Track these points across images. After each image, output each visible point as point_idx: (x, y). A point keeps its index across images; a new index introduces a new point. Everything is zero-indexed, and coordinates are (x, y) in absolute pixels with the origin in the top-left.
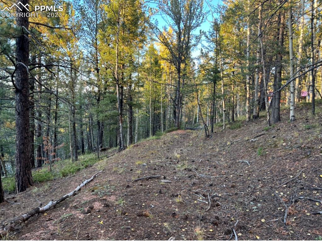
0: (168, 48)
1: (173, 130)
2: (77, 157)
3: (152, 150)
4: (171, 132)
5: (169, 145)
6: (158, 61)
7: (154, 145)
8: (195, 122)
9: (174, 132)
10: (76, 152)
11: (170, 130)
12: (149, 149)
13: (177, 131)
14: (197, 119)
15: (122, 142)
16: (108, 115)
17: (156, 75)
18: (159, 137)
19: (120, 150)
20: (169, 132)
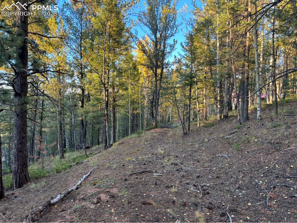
0: (147, 55)
1: (151, 129)
2: (63, 155)
3: (137, 147)
4: (149, 130)
5: (151, 142)
6: (137, 66)
7: (138, 143)
8: (169, 121)
9: (153, 131)
10: (63, 150)
11: (149, 128)
12: (134, 146)
13: (155, 129)
14: (171, 118)
15: (108, 140)
16: (96, 116)
17: (134, 79)
18: (140, 135)
19: (106, 147)
20: (148, 130)
